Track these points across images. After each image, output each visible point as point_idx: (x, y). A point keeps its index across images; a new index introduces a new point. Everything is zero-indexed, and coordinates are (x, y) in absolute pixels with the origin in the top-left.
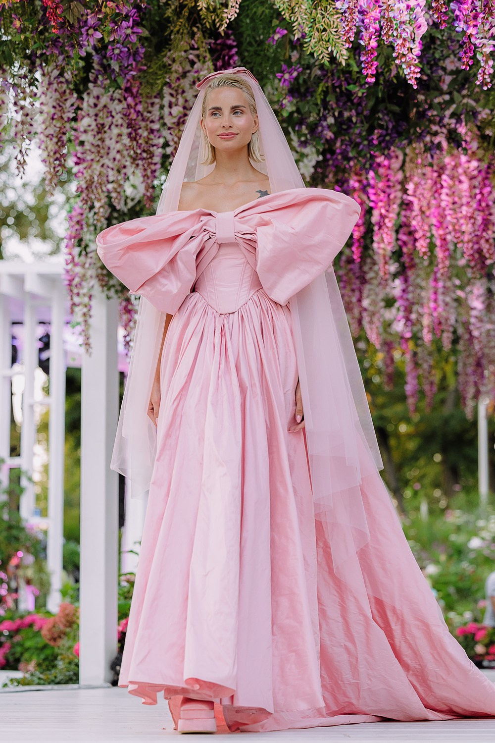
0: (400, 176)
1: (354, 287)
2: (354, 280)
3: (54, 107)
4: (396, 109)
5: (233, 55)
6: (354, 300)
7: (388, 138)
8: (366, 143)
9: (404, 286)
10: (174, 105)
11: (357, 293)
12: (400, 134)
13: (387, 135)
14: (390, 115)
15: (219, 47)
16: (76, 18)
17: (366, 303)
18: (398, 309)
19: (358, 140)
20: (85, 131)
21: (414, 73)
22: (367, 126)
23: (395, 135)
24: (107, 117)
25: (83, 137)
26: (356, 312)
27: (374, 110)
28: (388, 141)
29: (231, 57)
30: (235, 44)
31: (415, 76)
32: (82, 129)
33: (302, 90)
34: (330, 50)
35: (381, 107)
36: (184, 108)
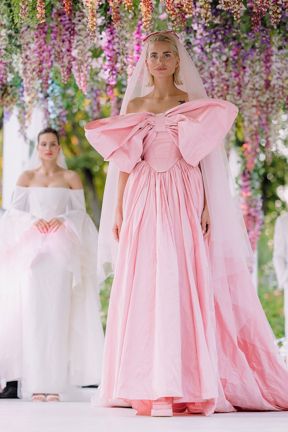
2: (63, 32)
9: (110, 38)
11: (67, 43)
17: (75, 53)
18: (105, 58)
26: (66, 60)
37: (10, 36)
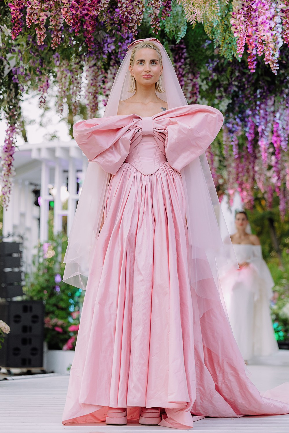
0: (272, 109)
1: (250, 161)
2: (250, 157)
3: (92, 80)
4: (269, 79)
5: (184, 53)
6: (250, 167)
7: (264, 94)
8: (253, 97)
9: (276, 160)
11: (252, 164)
12: (270, 92)
13: (264, 92)
14: (266, 83)
15: (177, 49)
16: (101, 39)
17: (257, 168)
18: (274, 171)
19: (249, 96)
21: (275, 67)
22: (253, 88)
23: (268, 92)
26: (251, 173)
27: (257, 80)
28: (265, 96)
29: (183, 54)
30: (185, 47)
31: (276, 68)
32: (107, 88)
33: (220, 69)
34: (232, 53)
35: (261, 78)
37: (220, 161)
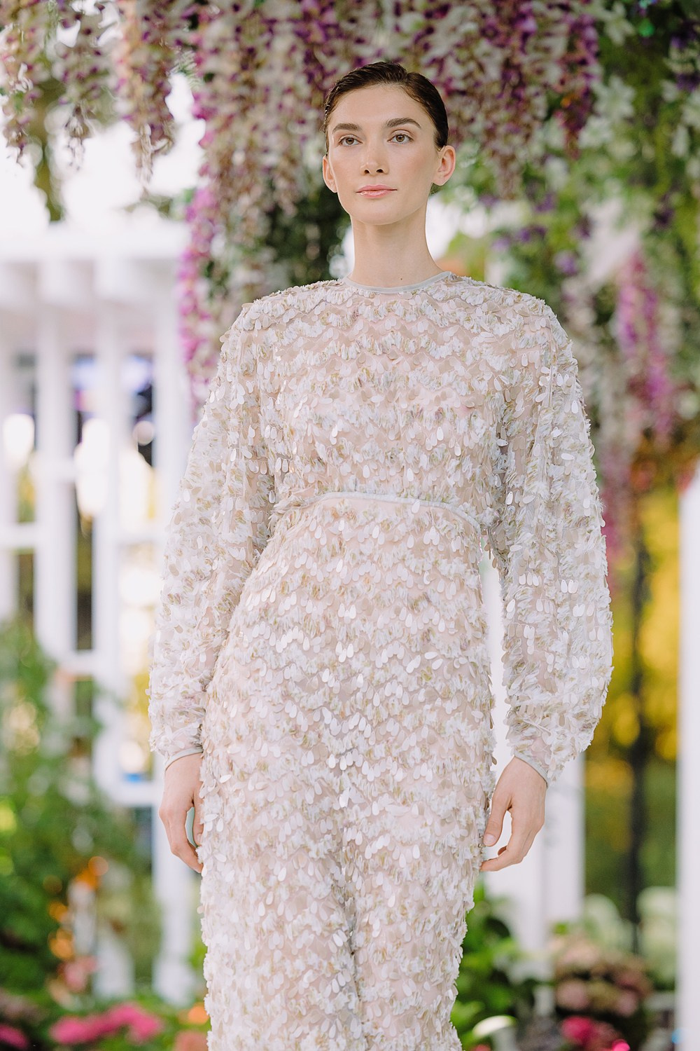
3: (146, 18)
10: (404, 9)
20: (216, 51)
24: (261, 34)
25: (211, 64)
36: (428, 15)
